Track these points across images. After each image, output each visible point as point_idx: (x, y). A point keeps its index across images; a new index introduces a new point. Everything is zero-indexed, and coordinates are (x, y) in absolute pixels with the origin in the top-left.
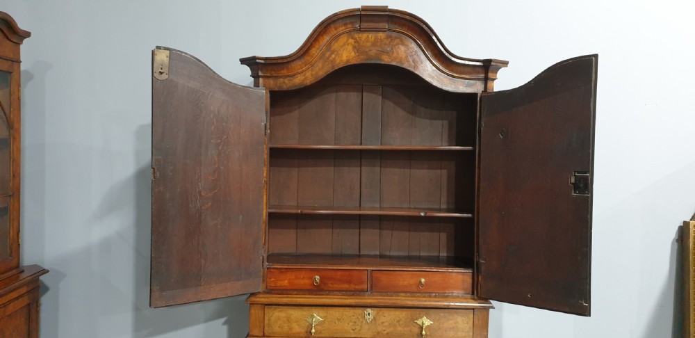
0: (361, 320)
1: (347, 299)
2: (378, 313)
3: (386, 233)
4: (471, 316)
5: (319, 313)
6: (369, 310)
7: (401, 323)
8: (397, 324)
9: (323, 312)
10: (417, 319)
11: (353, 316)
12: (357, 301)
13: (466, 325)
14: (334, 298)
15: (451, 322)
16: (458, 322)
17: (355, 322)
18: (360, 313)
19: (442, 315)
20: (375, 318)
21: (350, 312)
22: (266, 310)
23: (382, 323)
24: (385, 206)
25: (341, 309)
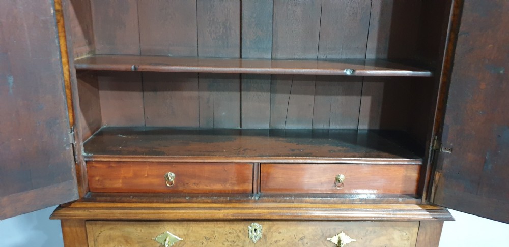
0: (243, 238)
1: (220, 209)
2: (270, 228)
3: (281, 97)
4: (416, 230)
5: (175, 230)
6: (256, 225)
7: (306, 241)
8: (300, 243)
9: (181, 229)
10: (331, 236)
11: (230, 233)
12: (235, 211)
13: (406, 242)
14: (199, 208)
15: (382, 238)
16: (393, 239)
17: (234, 242)
18: (240, 228)
19: (370, 229)
20: (264, 236)
21: (227, 228)
22: (89, 227)
23: (276, 242)
24: (279, 56)
25: (211, 225)
